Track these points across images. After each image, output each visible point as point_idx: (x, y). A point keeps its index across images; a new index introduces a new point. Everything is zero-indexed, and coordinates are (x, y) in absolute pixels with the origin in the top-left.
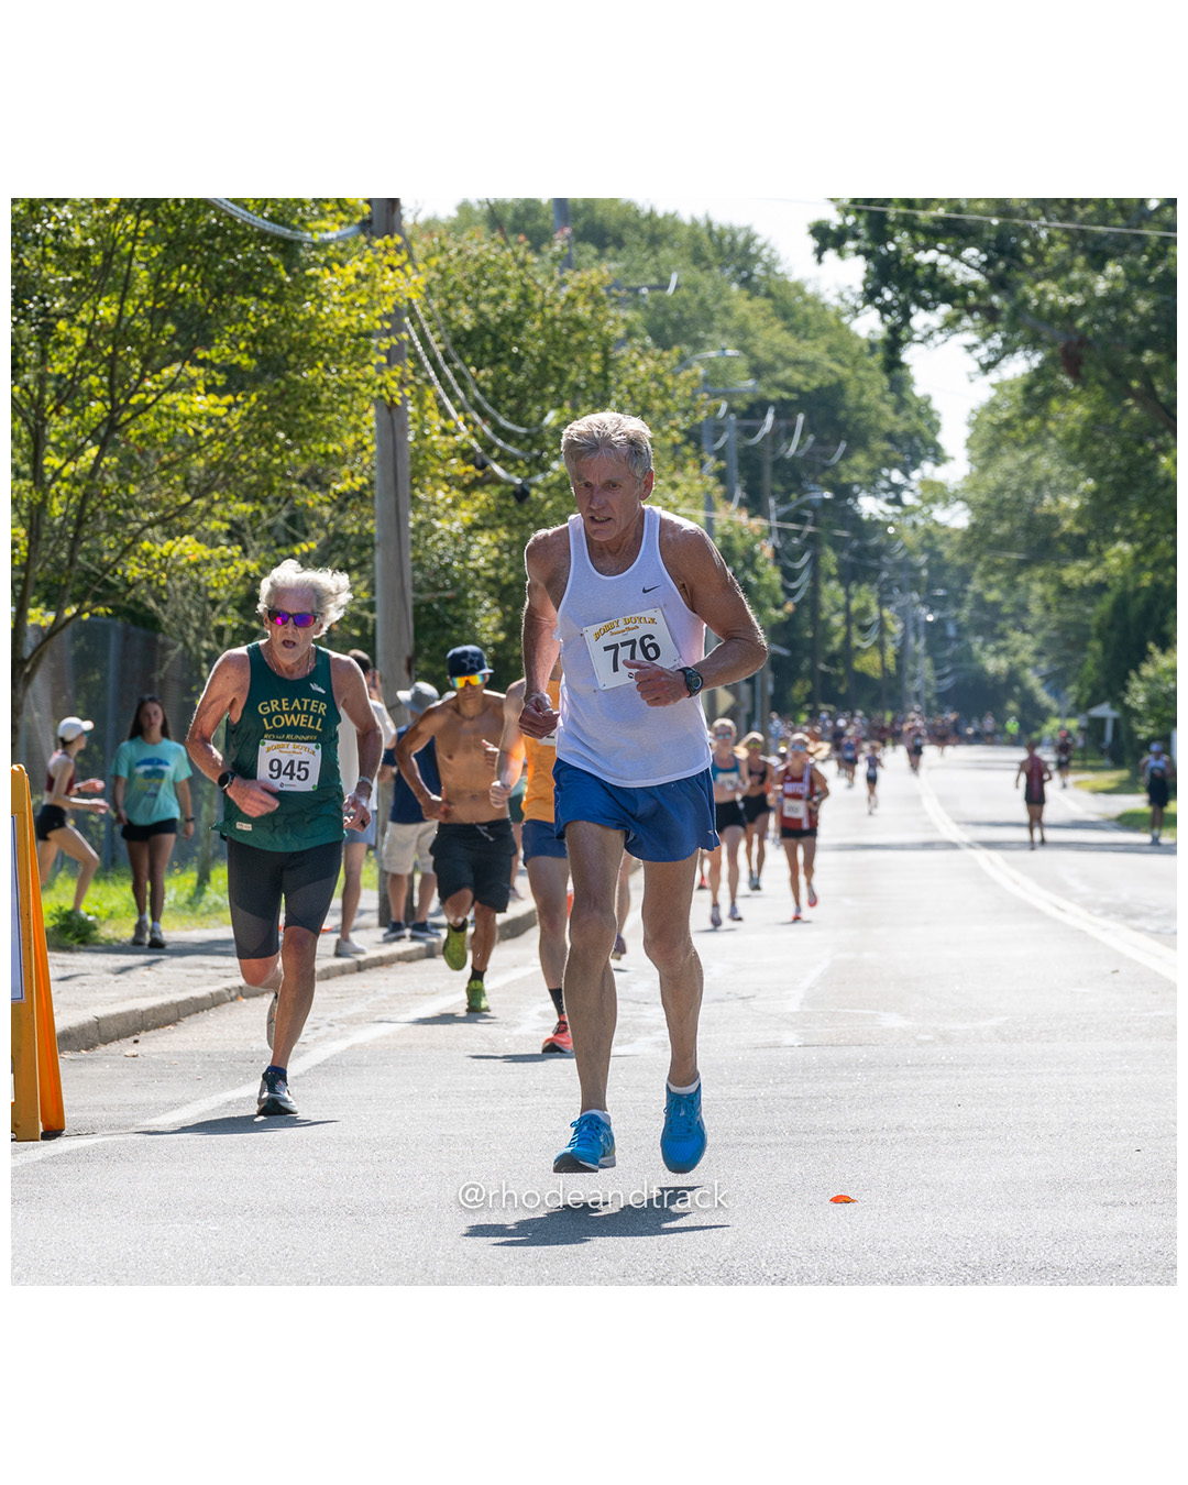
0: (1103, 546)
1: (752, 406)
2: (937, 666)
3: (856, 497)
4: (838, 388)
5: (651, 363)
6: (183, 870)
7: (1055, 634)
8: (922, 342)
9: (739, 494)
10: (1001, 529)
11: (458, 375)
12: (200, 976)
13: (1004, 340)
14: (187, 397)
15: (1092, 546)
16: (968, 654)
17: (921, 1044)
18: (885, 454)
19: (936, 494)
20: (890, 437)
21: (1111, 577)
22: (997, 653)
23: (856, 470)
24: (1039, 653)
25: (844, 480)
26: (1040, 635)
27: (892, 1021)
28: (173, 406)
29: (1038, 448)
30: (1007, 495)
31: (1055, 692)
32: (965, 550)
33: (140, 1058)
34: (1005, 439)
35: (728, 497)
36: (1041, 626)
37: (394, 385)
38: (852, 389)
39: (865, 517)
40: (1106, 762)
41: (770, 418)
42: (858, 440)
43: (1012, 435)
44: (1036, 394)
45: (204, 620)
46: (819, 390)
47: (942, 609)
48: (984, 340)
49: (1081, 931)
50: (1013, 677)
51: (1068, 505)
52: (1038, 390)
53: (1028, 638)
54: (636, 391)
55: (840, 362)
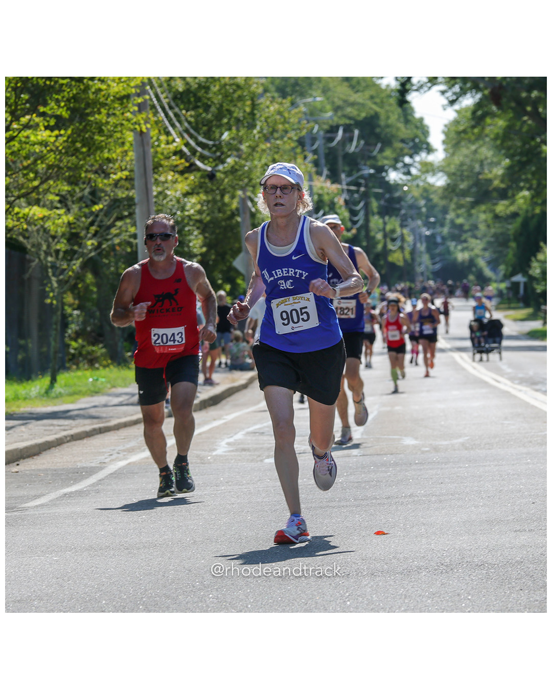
0: (515, 193)
1: (332, 127)
2: (432, 257)
3: (386, 171)
4: (376, 116)
5: (277, 106)
6: (43, 375)
7: (492, 240)
8: (417, 90)
9: (326, 172)
10: (463, 186)
11: (176, 115)
12: (51, 430)
13: (461, 88)
14: (34, 132)
15: (510, 193)
16: (448, 252)
17: (423, 452)
18: (402, 149)
19: (428, 168)
20: (403, 141)
21: (520, 208)
22: (463, 250)
23: (386, 158)
24: (485, 249)
25: (380, 164)
26: (485, 240)
27: (409, 441)
28: (28, 137)
29: (481, 142)
30: (465, 168)
31: (494, 269)
32: (443, 197)
33: (20, 473)
34: (463, 139)
35: (319, 173)
36: (485, 236)
37: (142, 122)
38: (383, 116)
39: (392, 182)
40: (521, 305)
41: (340, 132)
42: (387, 142)
43: (466, 137)
44: (478, 116)
45: (49, 246)
46: (365, 118)
47: (434, 228)
48: (450, 88)
49: (508, 392)
50: (472, 263)
51: (497, 172)
52: (479, 113)
53: (478, 241)
54: (269, 120)
55: (375, 103)
